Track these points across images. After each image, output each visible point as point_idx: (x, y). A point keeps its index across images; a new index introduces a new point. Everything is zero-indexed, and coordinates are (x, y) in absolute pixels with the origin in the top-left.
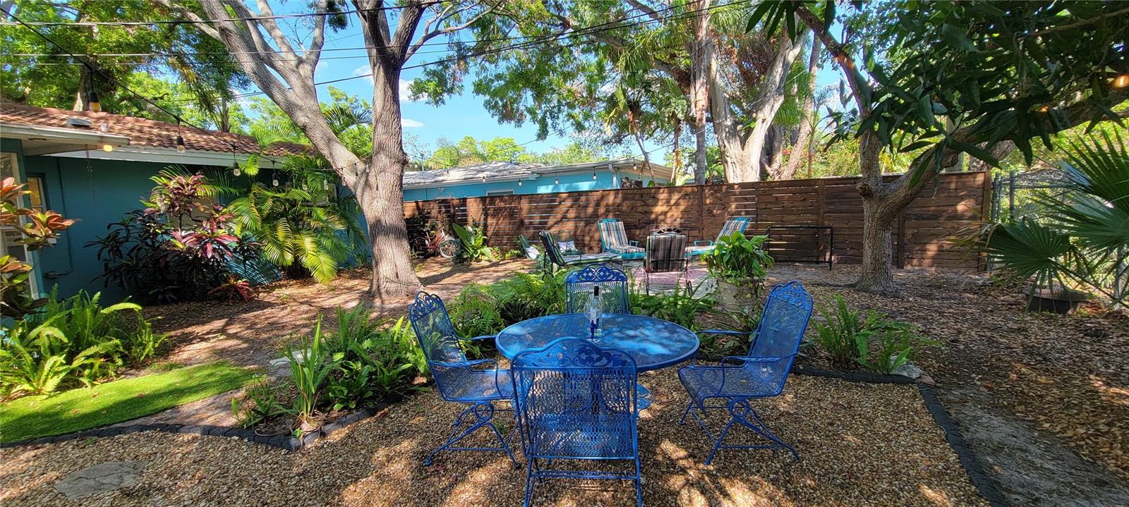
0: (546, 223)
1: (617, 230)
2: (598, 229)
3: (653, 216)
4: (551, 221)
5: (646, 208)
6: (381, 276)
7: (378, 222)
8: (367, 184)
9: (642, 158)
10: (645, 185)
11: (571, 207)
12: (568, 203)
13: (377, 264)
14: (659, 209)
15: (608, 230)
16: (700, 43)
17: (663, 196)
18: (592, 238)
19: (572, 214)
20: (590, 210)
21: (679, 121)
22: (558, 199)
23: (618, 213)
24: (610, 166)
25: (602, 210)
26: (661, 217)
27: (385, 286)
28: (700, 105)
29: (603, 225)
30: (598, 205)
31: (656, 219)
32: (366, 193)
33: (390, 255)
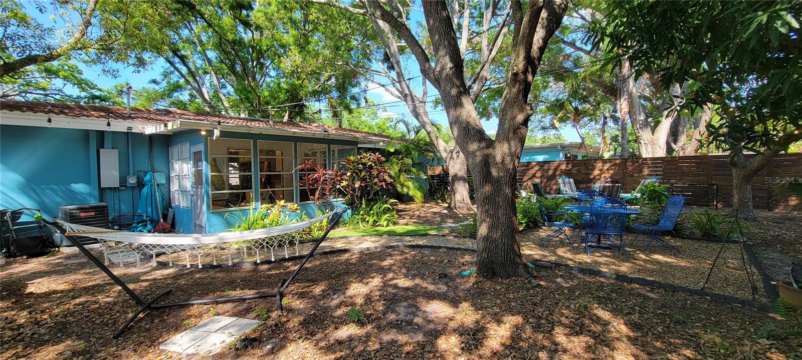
0: (522, 179)
1: (570, 183)
2: (557, 184)
3: (592, 177)
4: (525, 178)
5: (588, 171)
6: (456, 199)
7: (456, 175)
8: (452, 158)
9: (580, 141)
10: (580, 158)
11: (539, 170)
12: (537, 168)
13: (454, 194)
14: (596, 172)
15: (564, 183)
16: (624, 76)
17: (599, 165)
18: (551, 189)
19: (539, 174)
20: (551, 172)
21: (605, 118)
22: (530, 166)
23: (568, 174)
24: (559, 147)
25: (558, 172)
26: (598, 177)
27: (458, 204)
28: (623, 111)
29: (560, 181)
30: (556, 169)
31: (594, 178)
32: (451, 161)
33: (461, 191)
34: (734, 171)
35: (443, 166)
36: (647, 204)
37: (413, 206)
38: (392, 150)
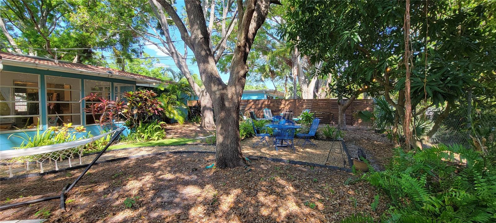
0: (244, 109)
1: (269, 112)
2: (263, 112)
3: (280, 108)
4: (246, 109)
5: (278, 106)
6: (205, 122)
7: (205, 106)
8: (203, 95)
9: (274, 89)
10: (274, 98)
11: (253, 104)
12: (252, 103)
13: (204, 118)
14: (282, 106)
15: (266, 112)
16: (295, 56)
17: (283, 102)
18: (260, 115)
19: (253, 107)
20: (260, 106)
21: (287, 77)
22: (249, 102)
23: (268, 107)
24: (264, 91)
25: (263, 106)
26: (283, 109)
27: (206, 125)
28: (295, 74)
29: (264, 111)
30: (262, 104)
31: (281, 109)
32: (202, 98)
33: (208, 116)
34: (339, 106)
35: (197, 101)
36: (304, 123)
37: (177, 126)
38: (162, 89)
